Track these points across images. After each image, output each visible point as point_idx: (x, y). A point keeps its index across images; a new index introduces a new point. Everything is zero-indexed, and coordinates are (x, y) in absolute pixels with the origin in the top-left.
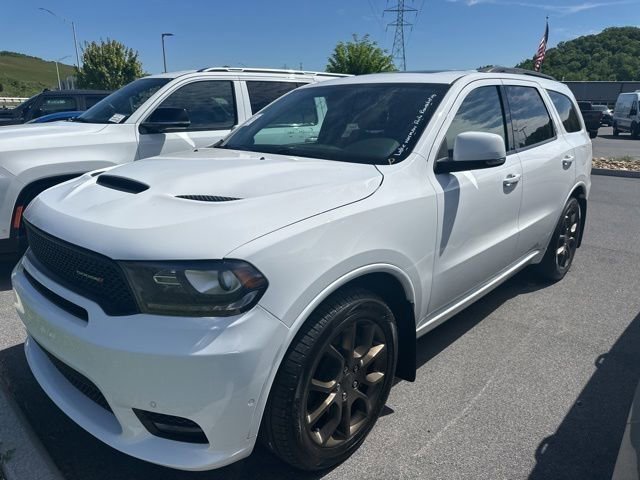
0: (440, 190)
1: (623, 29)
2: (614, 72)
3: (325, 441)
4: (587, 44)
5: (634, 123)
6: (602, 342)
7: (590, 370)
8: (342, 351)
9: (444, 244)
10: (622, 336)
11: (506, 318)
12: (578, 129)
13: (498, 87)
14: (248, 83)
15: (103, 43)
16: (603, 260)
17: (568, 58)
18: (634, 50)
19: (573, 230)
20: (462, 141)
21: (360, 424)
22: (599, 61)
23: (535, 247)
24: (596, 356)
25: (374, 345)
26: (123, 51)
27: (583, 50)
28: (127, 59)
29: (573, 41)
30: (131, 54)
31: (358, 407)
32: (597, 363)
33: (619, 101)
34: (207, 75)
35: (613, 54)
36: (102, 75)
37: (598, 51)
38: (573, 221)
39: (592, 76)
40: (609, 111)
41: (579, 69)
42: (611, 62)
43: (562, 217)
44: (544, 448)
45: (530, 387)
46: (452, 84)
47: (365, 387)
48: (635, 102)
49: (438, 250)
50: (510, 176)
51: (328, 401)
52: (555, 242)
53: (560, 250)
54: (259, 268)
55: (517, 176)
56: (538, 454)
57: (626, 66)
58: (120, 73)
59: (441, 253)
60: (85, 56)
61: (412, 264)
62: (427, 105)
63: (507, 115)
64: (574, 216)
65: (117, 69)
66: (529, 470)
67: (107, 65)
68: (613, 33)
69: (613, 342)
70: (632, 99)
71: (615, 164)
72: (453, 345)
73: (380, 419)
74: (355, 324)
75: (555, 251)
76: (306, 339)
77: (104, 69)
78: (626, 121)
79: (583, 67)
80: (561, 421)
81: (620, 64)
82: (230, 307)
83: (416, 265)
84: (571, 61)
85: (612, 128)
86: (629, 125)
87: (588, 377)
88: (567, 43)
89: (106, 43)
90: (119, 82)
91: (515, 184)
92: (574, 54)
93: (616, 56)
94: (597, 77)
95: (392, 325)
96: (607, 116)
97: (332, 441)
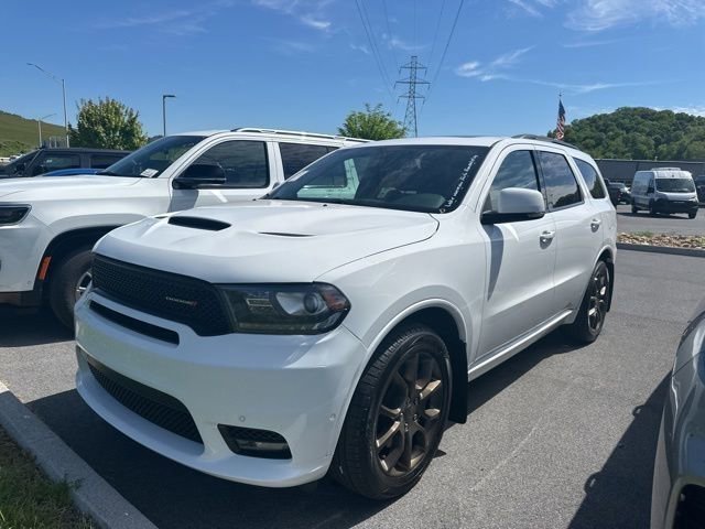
0: (487, 239)
1: (635, 109)
2: (628, 152)
3: (390, 469)
4: (601, 123)
5: (652, 201)
6: (638, 396)
7: (629, 419)
8: (407, 381)
9: (491, 289)
10: (656, 391)
11: (544, 375)
12: (603, 197)
13: (531, 152)
14: (280, 144)
15: (101, 103)
16: (632, 325)
17: (583, 136)
18: (648, 130)
19: (603, 293)
20: (504, 195)
21: (419, 457)
22: (613, 139)
23: (569, 307)
24: (634, 407)
25: (432, 381)
26: (123, 111)
27: (597, 128)
28: (127, 118)
29: (588, 119)
30: (131, 114)
31: (418, 440)
32: (634, 413)
33: (635, 179)
34: (240, 135)
35: (627, 133)
36: (97, 134)
37: (612, 130)
38: (602, 283)
39: (607, 154)
40: (626, 189)
41: (594, 147)
42: (626, 141)
43: (592, 278)
44: (593, 482)
45: (574, 432)
46: (491, 147)
47: (423, 420)
48: (651, 181)
49: (487, 294)
50: (545, 233)
51: (394, 429)
52: (586, 303)
53: (592, 312)
54: (343, 291)
55: (552, 233)
56: (587, 487)
57: (641, 145)
58: (118, 134)
59: (489, 297)
60: (81, 115)
61: (465, 304)
62: (470, 164)
63: (541, 180)
64: (603, 279)
65: (115, 130)
66: (581, 500)
67: (104, 125)
68: (625, 113)
69: (648, 396)
70: (649, 177)
71: (637, 239)
72: (496, 397)
73: (434, 460)
74: (417, 355)
75: (587, 313)
76: (378, 364)
77: (100, 129)
78: (644, 199)
79: (598, 145)
80: (605, 460)
81: (634, 143)
82: (316, 327)
83: (469, 305)
84: (585, 139)
85: (630, 206)
86: (647, 203)
87: (626, 425)
88: (581, 121)
89: (105, 102)
90: (116, 142)
91: (550, 240)
92: (588, 132)
93: (630, 135)
94: (612, 155)
95: (447, 361)
96: (625, 194)
97: (395, 472)
